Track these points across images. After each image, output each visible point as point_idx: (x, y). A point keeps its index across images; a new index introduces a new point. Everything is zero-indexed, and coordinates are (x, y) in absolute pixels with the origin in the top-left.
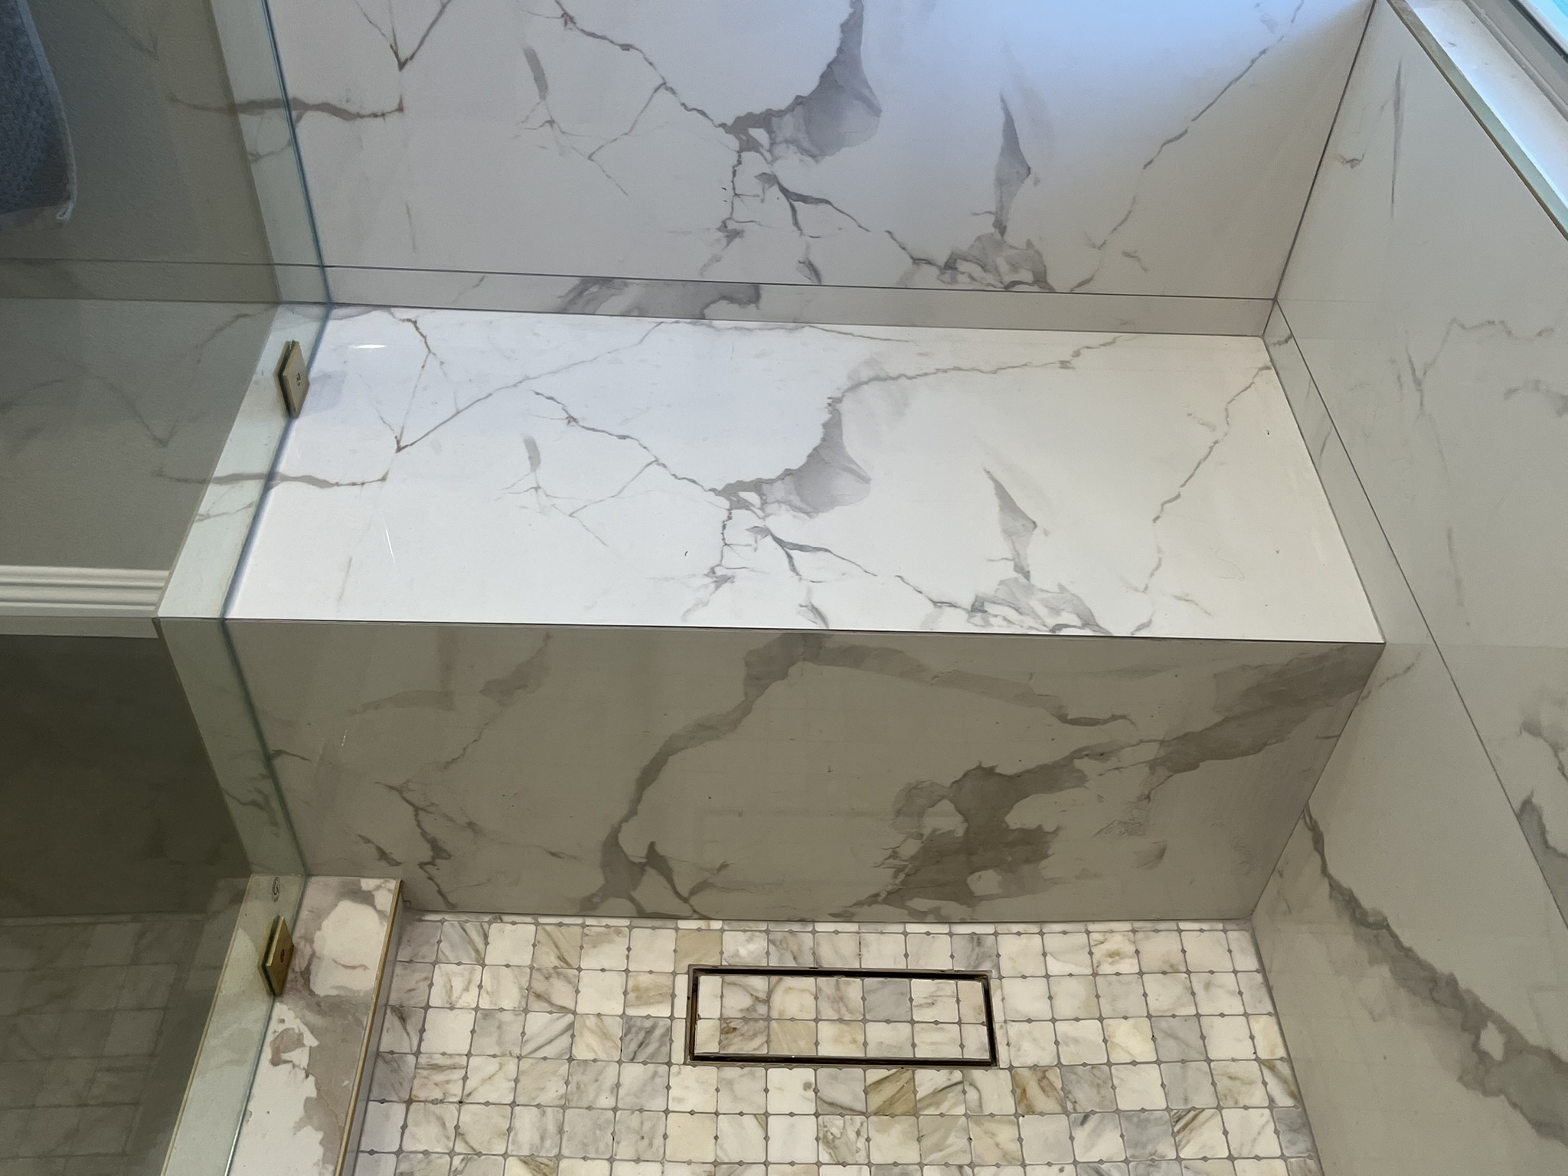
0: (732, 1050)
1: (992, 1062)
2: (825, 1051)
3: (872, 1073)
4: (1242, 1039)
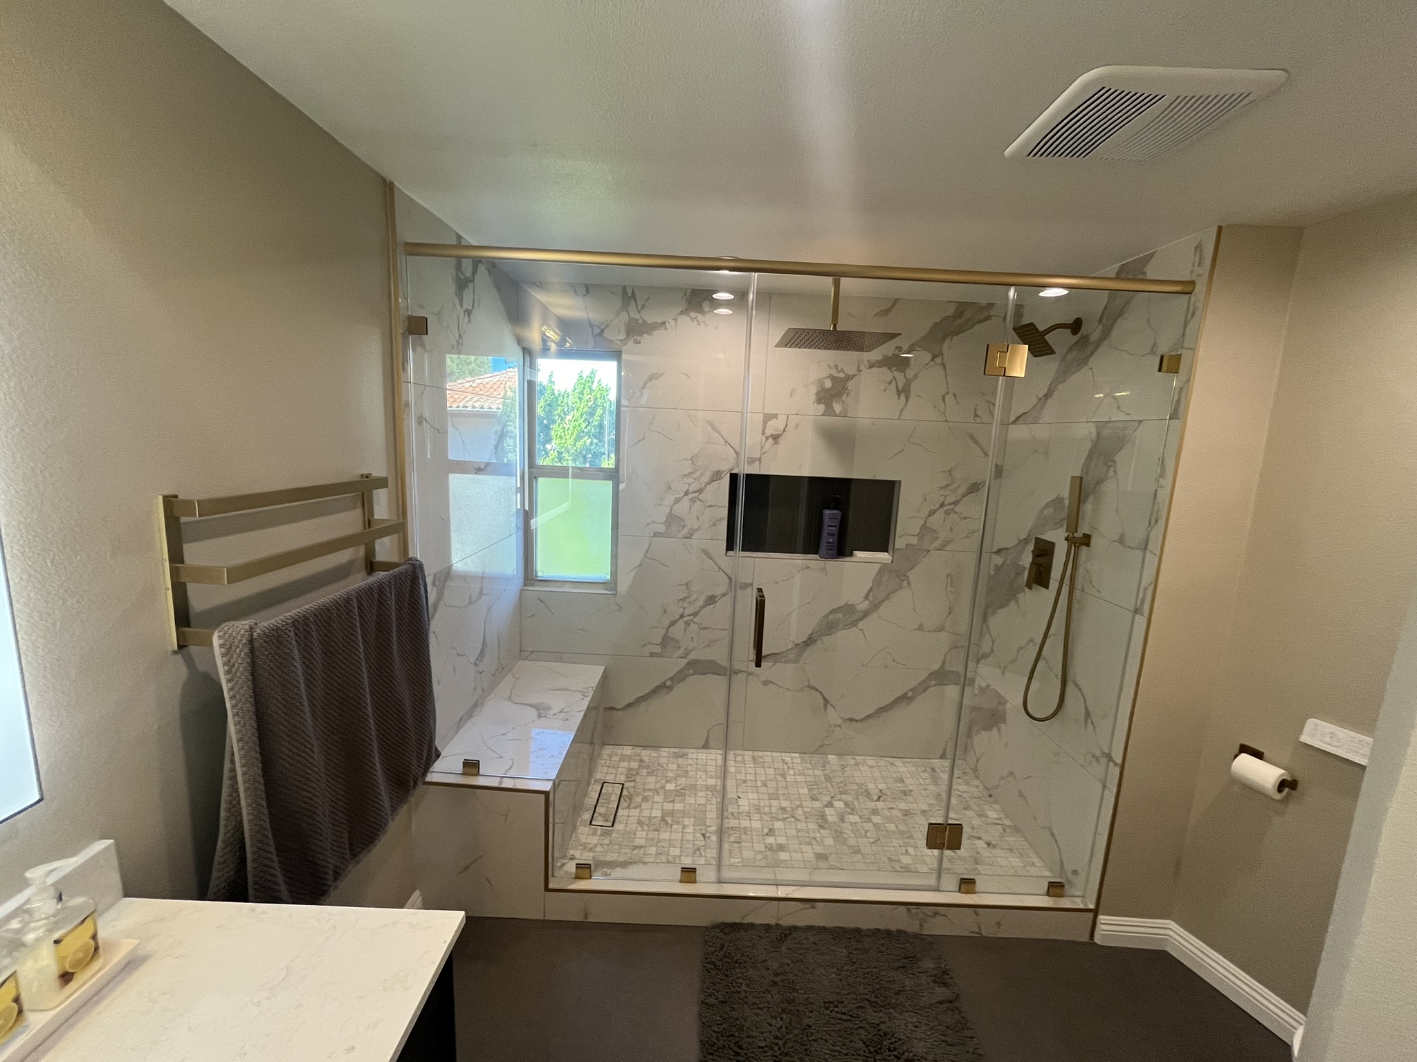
0: (612, 820)
1: (623, 784)
2: (616, 807)
3: (622, 799)
4: (628, 751)
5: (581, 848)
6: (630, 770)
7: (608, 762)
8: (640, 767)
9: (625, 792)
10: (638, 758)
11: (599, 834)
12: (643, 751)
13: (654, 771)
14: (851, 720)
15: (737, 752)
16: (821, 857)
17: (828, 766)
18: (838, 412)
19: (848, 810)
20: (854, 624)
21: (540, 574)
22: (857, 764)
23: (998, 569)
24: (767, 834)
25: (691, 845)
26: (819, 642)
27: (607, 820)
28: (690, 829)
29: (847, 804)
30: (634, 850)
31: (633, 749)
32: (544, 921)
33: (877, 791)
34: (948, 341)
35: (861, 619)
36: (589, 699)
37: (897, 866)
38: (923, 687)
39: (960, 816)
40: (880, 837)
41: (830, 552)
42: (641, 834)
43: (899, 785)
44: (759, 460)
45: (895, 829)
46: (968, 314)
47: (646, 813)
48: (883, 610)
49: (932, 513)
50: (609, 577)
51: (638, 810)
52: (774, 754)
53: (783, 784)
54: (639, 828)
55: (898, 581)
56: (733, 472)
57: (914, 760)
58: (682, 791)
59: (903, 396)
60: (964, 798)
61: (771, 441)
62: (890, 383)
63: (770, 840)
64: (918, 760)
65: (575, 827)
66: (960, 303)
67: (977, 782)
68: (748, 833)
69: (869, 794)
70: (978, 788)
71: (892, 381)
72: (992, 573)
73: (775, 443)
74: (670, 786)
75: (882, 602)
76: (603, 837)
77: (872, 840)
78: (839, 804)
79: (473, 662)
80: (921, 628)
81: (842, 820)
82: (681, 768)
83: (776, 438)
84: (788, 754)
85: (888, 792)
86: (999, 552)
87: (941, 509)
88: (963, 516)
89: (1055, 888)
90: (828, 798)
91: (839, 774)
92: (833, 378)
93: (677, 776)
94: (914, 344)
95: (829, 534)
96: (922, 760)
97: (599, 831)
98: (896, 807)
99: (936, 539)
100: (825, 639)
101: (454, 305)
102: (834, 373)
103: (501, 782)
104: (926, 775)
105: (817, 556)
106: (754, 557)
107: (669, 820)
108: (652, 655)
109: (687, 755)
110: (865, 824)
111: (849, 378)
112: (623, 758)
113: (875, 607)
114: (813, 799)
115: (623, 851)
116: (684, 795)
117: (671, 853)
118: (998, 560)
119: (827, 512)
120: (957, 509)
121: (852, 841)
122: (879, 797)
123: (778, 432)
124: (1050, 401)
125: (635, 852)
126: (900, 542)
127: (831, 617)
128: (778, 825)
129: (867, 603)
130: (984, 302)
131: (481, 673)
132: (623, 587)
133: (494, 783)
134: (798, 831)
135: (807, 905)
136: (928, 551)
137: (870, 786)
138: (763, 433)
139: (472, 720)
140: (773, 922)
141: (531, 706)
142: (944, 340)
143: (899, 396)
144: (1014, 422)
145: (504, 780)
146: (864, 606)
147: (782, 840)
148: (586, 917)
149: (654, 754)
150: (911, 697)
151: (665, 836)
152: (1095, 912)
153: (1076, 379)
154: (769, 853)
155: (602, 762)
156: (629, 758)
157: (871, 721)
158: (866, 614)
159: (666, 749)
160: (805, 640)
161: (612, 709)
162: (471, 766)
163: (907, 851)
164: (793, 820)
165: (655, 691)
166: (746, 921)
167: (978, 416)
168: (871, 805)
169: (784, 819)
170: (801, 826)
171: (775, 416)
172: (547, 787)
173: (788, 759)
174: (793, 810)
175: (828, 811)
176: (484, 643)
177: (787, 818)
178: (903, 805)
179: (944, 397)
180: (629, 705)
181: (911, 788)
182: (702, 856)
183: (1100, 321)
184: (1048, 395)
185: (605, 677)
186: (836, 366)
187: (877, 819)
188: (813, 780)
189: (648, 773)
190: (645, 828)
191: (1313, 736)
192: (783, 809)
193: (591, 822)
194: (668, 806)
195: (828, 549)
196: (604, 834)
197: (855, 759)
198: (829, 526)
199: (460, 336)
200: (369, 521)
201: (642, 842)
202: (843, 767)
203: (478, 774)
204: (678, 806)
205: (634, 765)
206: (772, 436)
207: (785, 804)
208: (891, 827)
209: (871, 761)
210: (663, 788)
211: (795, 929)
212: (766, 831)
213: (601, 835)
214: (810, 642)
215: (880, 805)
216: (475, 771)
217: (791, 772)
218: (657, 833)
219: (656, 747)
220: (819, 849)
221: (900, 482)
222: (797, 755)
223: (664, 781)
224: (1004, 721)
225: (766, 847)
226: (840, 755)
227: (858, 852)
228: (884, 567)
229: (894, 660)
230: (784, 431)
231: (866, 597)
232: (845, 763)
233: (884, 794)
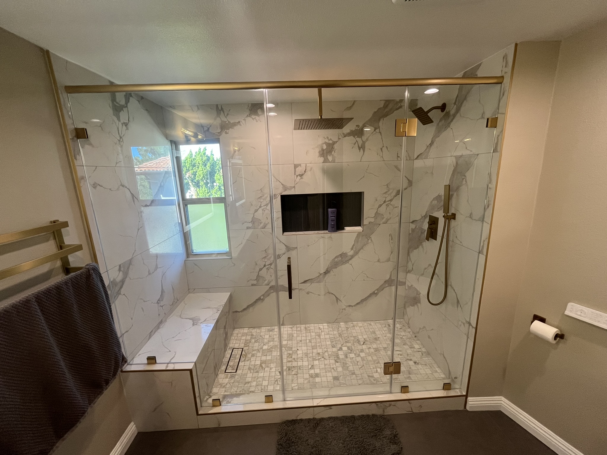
0: (236, 369)
1: (243, 349)
2: (238, 361)
3: (242, 357)
4: (246, 330)
5: (219, 386)
6: (246, 340)
7: (236, 337)
8: (251, 338)
9: (243, 353)
10: (251, 333)
11: (229, 377)
12: (253, 330)
13: (258, 340)
14: (350, 306)
15: (298, 326)
16: (336, 378)
17: (340, 329)
18: (330, 161)
19: (349, 351)
20: (347, 262)
21: (195, 251)
22: (354, 326)
23: (413, 230)
24: (310, 369)
25: (273, 379)
26: (331, 272)
27: (233, 369)
28: (273, 370)
29: (348, 348)
30: (245, 385)
31: (248, 329)
32: (199, 429)
33: (363, 339)
34: (382, 120)
35: (350, 259)
36: (220, 312)
37: (372, 379)
38: (381, 288)
39: (402, 349)
40: (364, 364)
41: (333, 229)
42: (250, 375)
43: (373, 335)
44: (294, 187)
45: (372, 360)
46: (390, 106)
47: (253, 363)
48: (360, 254)
49: (380, 206)
50: (228, 250)
51: (249, 362)
52: (315, 325)
53: (319, 340)
54: (249, 372)
55: (366, 240)
56: (282, 194)
57: (380, 321)
58: (271, 349)
59: (361, 149)
60: (404, 339)
61: (299, 177)
62: (355, 144)
63: (312, 371)
64: (382, 321)
65: (217, 375)
66: (387, 101)
67: (409, 330)
68: (301, 369)
69: (359, 341)
70: (410, 333)
71: (356, 143)
72: (410, 232)
73: (301, 179)
74: (265, 347)
75: (359, 250)
76: (231, 379)
77: (360, 366)
78: (345, 349)
79: (156, 302)
80: (379, 261)
81: (347, 357)
82: (271, 337)
83: (301, 175)
84: (322, 325)
85: (368, 339)
86: (413, 222)
87: (384, 204)
88: (395, 206)
89: (447, 387)
90: (340, 346)
91: (345, 332)
92: (325, 143)
93: (269, 341)
94: (365, 123)
95: (332, 220)
96: (384, 321)
97: (229, 375)
98: (372, 347)
99: (383, 218)
100: (334, 270)
101: (113, 120)
102: (327, 141)
103: (167, 367)
104: (385, 329)
105: (327, 231)
106: (297, 235)
107: (264, 365)
108: (252, 285)
109: (274, 330)
110: (357, 358)
111: (334, 143)
112: (244, 334)
113: (356, 253)
114: (333, 347)
115: (240, 385)
116: (271, 351)
117: (263, 384)
118: (413, 226)
119: (329, 210)
120: (392, 203)
121: (351, 368)
122: (364, 343)
123: (302, 173)
124: (433, 147)
125: (246, 385)
126: (365, 221)
127: (336, 259)
128: (316, 362)
129: (352, 251)
130: (398, 99)
131: (162, 306)
132: (234, 255)
133: (163, 367)
134: (325, 365)
135: (328, 408)
136: (380, 224)
137: (360, 337)
138: (295, 174)
139: (159, 330)
140: (312, 417)
141: (190, 319)
142: (379, 120)
143: (360, 150)
144: (416, 159)
145: (169, 365)
146: (351, 253)
147: (317, 371)
148: (219, 425)
149: (258, 331)
150: (376, 293)
151: (261, 375)
152: (466, 396)
153: (444, 134)
154: (311, 379)
155: (233, 338)
156: (246, 334)
157: (358, 306)
158: (352, 257)
159: (265, 328)
160: (325, 271)
161: (236, 312)
162: (152, 360)
163: (377, 370)
164: (323, 359)
165: (256, 302)
166: (298, 418)
167: (399, 157)
168: (360, 347)
169: (319, 359)
170: (327, 362)
171: (300, 165)
172: (190, 366)
173: (321, 327)
174: (323, 354)
175: (340, 353)
176: (163, 291)
177: (320, 358)
178: (375, 346)
179: (381, 149)
180: (244, 310)
181: (379, 336)
182: (278, 384)
183: (455, 104)
184: (431, 144)
185: (231, 297)
186: (328, 137)
187: (362, 355)
188: (333, 336)
189: (255, 341)
190: (252, 371)
191: (571, 311)
192: (319, 354)
193: (225, 371)
194: (264, 358)
195: (332, 228)
196: (232, 377)
197: (352, 323)
198: (331, 216)
199: (121, 138)
200: (61, 246)
201: (250, 379)
202: (347, 328)
203: (156, 363)
204: (269, 358)
205: (249, 338)
206: (299, 175)
207: (320, 351)
208: (370, 358)
209: (360, 324)
210: (262, 348)
211: (322, 420)
212: (310, 366)
213: (230, 378)
214: (327, 272)
215: (364, 347)
216: (153, 361)
217: (323, 333)
218: (257, 373)
219: (259, 327)
220: (335, 374)
221: (364, 192)
222: (326, 324)
223: (262, 344)
224: (420, 303)
225: (309, 375)
226: (346, 322)
227: (354, 374)
228: (359, 234)
229: (367, 277)
230: (305, 172)
231: (352, 249)
232: (348, 326)
233: (366, 341)
